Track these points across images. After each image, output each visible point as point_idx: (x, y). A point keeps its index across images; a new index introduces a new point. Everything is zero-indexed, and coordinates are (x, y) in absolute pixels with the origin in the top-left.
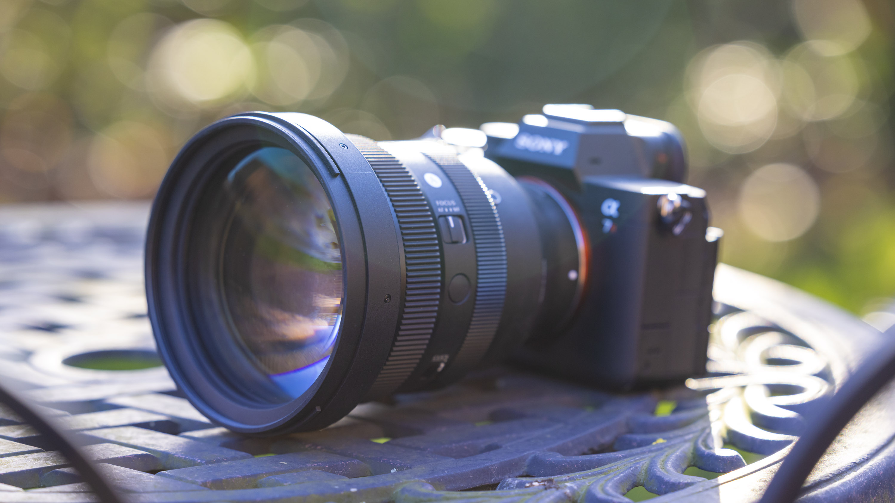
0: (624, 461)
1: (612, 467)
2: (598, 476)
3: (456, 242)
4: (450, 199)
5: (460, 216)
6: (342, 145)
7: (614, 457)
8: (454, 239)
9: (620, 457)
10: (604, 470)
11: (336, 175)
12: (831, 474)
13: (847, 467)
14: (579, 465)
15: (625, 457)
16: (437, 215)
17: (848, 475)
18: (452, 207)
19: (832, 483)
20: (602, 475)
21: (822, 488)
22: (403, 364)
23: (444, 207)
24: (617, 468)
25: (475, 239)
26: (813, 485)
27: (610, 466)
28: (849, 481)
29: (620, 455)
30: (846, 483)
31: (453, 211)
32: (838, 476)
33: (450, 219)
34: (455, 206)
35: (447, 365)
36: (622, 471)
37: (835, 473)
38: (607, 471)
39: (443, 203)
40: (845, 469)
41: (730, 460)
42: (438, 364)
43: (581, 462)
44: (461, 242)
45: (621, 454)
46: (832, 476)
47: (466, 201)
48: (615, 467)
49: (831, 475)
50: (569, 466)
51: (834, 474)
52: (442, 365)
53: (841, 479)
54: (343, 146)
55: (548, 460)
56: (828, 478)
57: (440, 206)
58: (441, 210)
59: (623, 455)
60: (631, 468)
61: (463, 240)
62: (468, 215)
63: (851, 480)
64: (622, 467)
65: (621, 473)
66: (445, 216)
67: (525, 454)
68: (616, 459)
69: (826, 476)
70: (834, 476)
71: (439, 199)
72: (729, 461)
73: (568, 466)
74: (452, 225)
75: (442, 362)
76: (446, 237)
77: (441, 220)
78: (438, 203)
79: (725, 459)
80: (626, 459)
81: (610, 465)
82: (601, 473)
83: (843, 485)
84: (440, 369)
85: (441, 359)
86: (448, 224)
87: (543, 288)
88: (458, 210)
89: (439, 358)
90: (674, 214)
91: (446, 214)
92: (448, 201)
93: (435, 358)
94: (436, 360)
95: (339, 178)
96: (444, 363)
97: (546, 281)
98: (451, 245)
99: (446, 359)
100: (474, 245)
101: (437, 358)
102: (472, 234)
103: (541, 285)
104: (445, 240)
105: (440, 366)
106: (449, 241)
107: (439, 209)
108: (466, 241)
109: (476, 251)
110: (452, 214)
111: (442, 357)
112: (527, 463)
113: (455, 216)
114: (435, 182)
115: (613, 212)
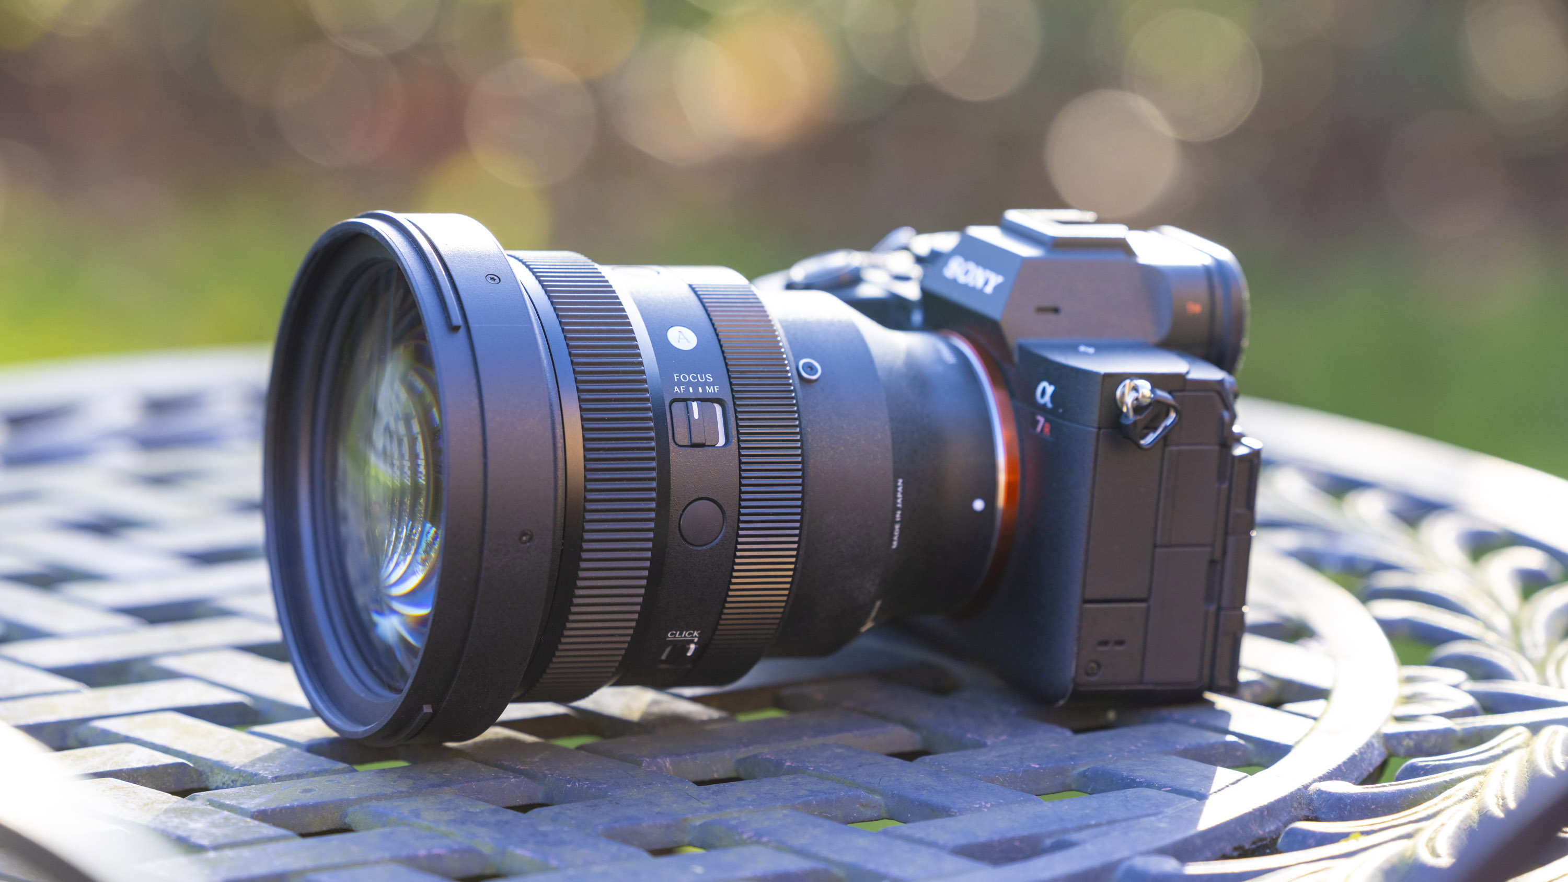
3: (701, 446)
4: (702, 372)
5: (718, 401)
6: (492, 276)
8: (696, 440)
11: (456, 329)
16: (667, 399)
18: (704, 385)
22: (599, 643)
23: (688, 385)
25: (739, 441)
31: (704, 392)
33: (696, 405)
34: (711, 384)
35: (701, 646)
39: (688, 378)
42: (685, 645)
44: (712, 445)
47: (736, 375)
52: (693, 647)
54: (491, 279)
57: (679, 383)
61: (716, 440)
62: (736, 399)
66: (686, 400)
74: (696, 416)
75: (692, 642)
77: (676, 408)
84: (689, 654)
85: (685, 636)
86: (688, 413)
87: (897, 527)
88: (716, 389)
89: (679, 635)
90: (1138, 408)
91: (688, 397)
92: (699, 375)
93: (671, 635)
94: (675, 637)
95: (462, 333)
96: (696, 643)
97: (901, 514)
98: (689, 450)
99: (696, 637)
100: (737, 450)
101: (675, 634)
102: (736, 432)
103: (894, 522)
104: (677, 440)
105: (689, 649)
106: (686, 442)
107: (676, 387)
108: (724, 443)
109: (740, 460)
110: (699, 397)
111: (685, 634)
112: (1117, 876)
113: (704, 400)
114: (685, 341)
115: (1047, 401)
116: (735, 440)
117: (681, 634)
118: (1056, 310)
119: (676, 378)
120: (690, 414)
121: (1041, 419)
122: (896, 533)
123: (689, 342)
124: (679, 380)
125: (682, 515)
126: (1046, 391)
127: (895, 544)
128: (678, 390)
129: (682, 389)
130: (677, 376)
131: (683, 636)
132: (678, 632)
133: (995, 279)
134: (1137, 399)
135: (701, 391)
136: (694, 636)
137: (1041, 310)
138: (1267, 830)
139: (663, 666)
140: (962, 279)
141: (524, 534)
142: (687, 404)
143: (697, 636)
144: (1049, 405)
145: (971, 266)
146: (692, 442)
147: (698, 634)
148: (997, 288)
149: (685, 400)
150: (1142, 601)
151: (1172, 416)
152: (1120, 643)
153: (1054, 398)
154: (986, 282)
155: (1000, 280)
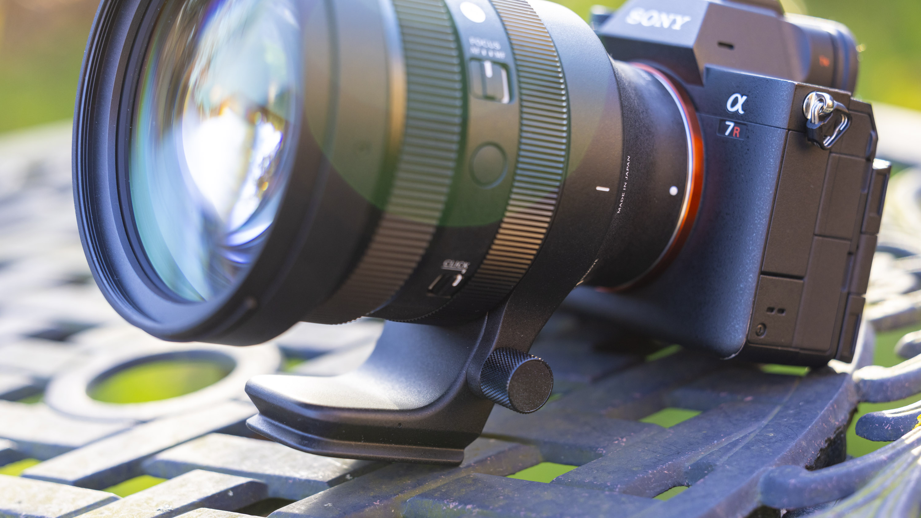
0: (894, 467)
3: (491, 98)
4: (493, 40)
5: (504, 66)
7: (874, 461)
8: (490, 92)
9: (884, 460)
15: (892, 459)
16: (467, 56)
18: (494, 50)
23: (482, 48)
24: (892, 483)
25: (521, 100)
27: (880, 482)
29: (882, 457)
31: (494, 56)
33: (488, 66)
34: (499, 51)
35: (467, 278)
39: (482, 43)
42: (453, 274)
43: (835, 478)
44: (500, 100)
47: (515, 47)
50: (821, 487)
52: (459, 278)
55: (790, 483)
57: (475, 45)
58: (475, 51)
61: (502, 96)
62: (517, 65)
66: (479, 60)
67: (754, 474)
68: (881, 465)
71: (476, 36)
74: (488, 74)
75: (459, 273)
76: (476, 87)
77: (473, 66)
78: (472, 41)
80: (894, 464)
84: (455, 284)
85: (457, 267)
86: (482, 70)
87: (623, 195)
88: (503, 55)
90: (822, 115)
91: (481, 57)
92: (488, 42)
93: (447, 263)
94: (449, 266)
96: (462, 275)
97: (627, 185)
98: (483, 101)
100: (519, 107)
101: (450, 264)
102: (517, 92)
103: (622, 191)
104: (474, 92)
105: (456, 279)
106: (481, 94)
107: (473, 48)
108: (508, 101)
109: (521, 116)
110: (490, 59)
111: (458, 264)
112: (759, 489)
113: (495, 63)
114: (475, 15)
115: (738, 107)
116: (516, 98)
117: (454, 264)
118: (731, 46)
120: (484, 71)
121: (731, 124)
122: (622, 200)
123: (478, 17)
124: (474, 43)
125: (475, 154)
127: (619, 210)
129: (477, 50)
131: (455, 266)
132: (453, 262)
133: (680, 20)
134: (822, 108)
135: (491, 55)
136: (464, 267)
137: (721, 44)
138: (840, 420)
139: (430, 295)
140: (646, 23)
142: (481, 63)
143: (467, 267)
145: (655, 14)
146: (486, 94)
147: (468, 265)
148: (684, 26)
150: (800, 278)
151: (844, 122)
152: (782, 311)
153: (744, 106)
154: (674, 22)
155: (687, 19)
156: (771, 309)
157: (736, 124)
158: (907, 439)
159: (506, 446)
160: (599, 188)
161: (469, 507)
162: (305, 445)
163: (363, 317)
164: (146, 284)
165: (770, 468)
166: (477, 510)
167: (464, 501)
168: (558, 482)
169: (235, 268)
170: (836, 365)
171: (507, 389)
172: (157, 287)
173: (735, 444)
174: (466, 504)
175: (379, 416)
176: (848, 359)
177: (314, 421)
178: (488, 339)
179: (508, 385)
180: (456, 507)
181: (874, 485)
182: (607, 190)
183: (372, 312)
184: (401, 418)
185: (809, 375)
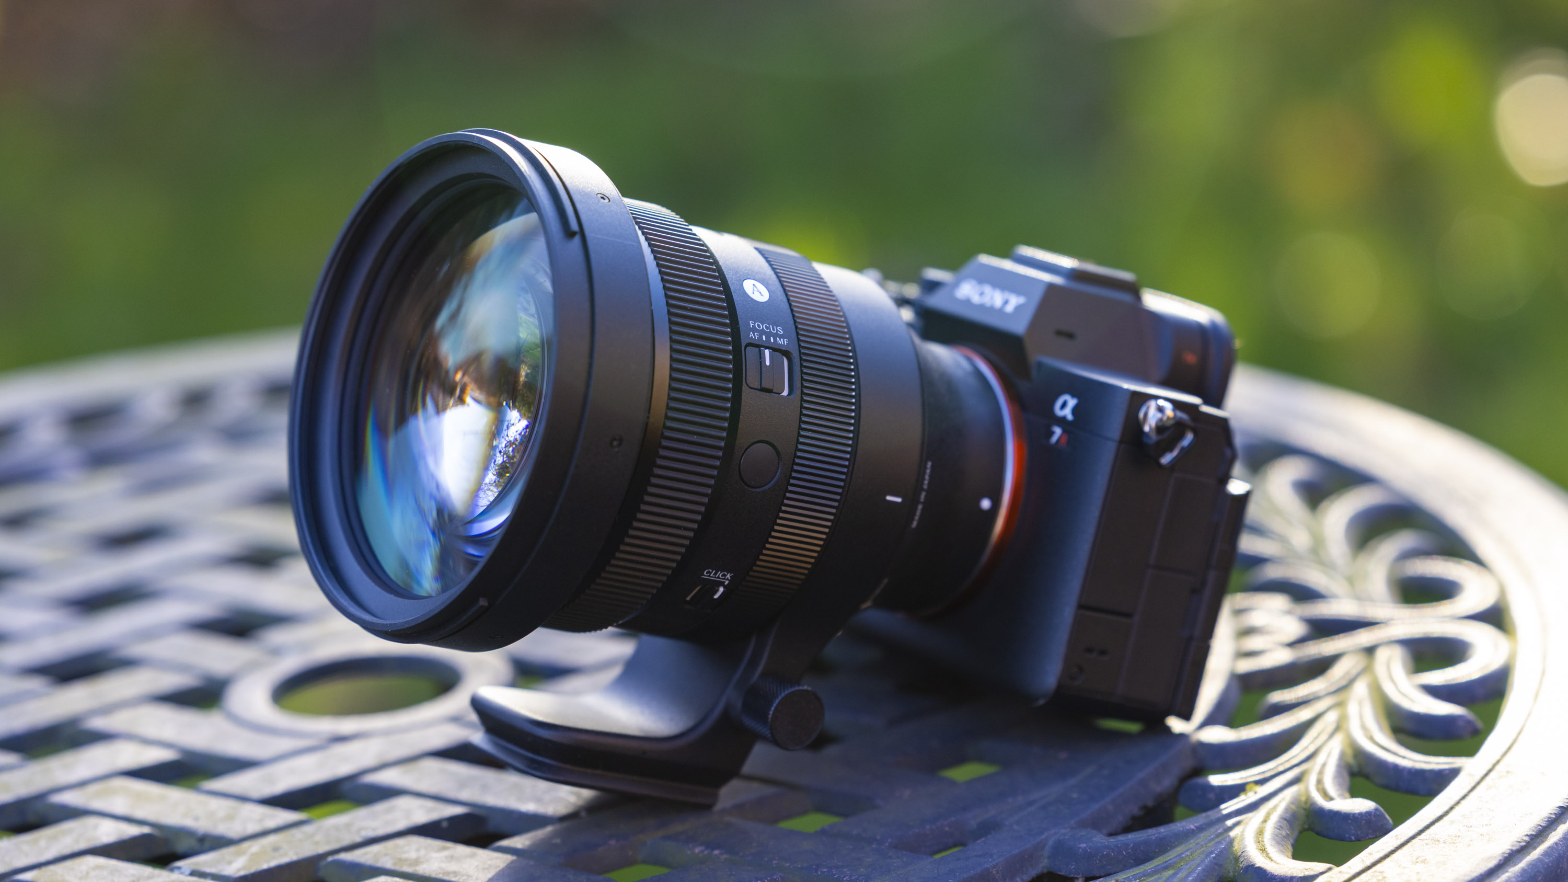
0: (1200, 838)
1: (1182, 853)
2: (1163, 874)
3: (768, 391)
4: (775, 324)
5: (786, 353)
6: (602, 196)
7: (1183, 830)
8: (765, 385)
9: (1193, 829)
10: (1170, 862)
11: (574, 235)
12: (1527, 835)
13: (1550, 818)
14: (1130, 850)
15: (1201, 829)
16: (744, 342)
17: (1554, 833)
18: (776, 336)
19: (1529, 854)
20: (1169, 870)
21: (1515, 865)
23: (762, 332)
24: (1191, 855)
25: (803, 394)
26: (1502, 862)
27: (1180, 852)
28: (1556, 844)
29: (1192, 827)
30: (1551, 848)
31: (776, 343)
32: (1538, 838)
33: (767, 353)
34: (782, 337)
35: (728, 591)
36: (1198, 861)
37: (1534, 833)
38: (1175, 863)
39: (763, 327)
40: (1548, 821)
41: (1365, 820)
42: (716, 586)
43: (1132, 845)
44: (778, 393)
45: (1193, 824)
46: (1529, 840)
47: (802, 332)
48: (1186, 853)
49: (1527, 839)
50: (1114, 854)
51: (1531, 835)
52: (721, 589)
53: (1543, 842)
54: (602, 198)
55: (1080, 848)
56: (1523, 844)
57: (754, 330)
59: (1196, 825)
60: (1212, 853)
61: (782, 389)
62: (802, 354)
63: (1559, 840)
64: (1198, 852)
65: (1198, 866)
67: (1043, 837)
68: (1187, 835)
69: (1520, 842)
70: (1531, 839)
71: (756, 318)
72: (1364, 822)
73: (1112, 854)
74: (768, 363)
75: (722, 584)
77: (751, 352)
79: (1357, 818)
80: (1202, 835)
81: (1179, 850)
82: (1166, 868)
83: (1546, 853)
84: (716, 597)
85: (718, 577)
86: (761, 358)
87: (920, 507)
88: (785, 342)
89: (714, 574)
90: (1161, 428)
91: (760, 344)
92: (771, 326)
93: (707, 573)
94: (709, 576)
95: (577, 239)
96: (725, 587)
97: (926, 496)
98: (758, 393)
99: (727, 579)
100: (800, 402)
101: (711, 573)
102: (800, 385)
103: (918, 502)
104: (748, 382)
105: (718, 590)
106: (757, 385)
107: (751, 333)
108: (787, 394)
109: (801, 412)
110: (771, 346)
111: (720, 574)
112: (1047, 852)
113: (775, 350)
114: (759, 293)
115: (1067, 413)
116: (798, 392)
117: (715, 574)
118: (1070, 336)
119: (751, 324)
120: (763, 359)
121: (1058, 431)
122: (918, 513)
123: (762, 295)
124: (754, 326)
125: (743, 453)
126: (1065, 407)
127: (915, 524)
128: (753, 336)
129: (756, 336)
130: (752, 323)
131: (717, 576)
132: (714, 571)
133: (1014, 301)
134: (1161, 420)
135: (772, 341)
136: (726, 578)
137: (1060, 333)
139: (686, 607)
140: (976, 299)
141: (614, 439)
142: (760, 350)
143: (729, 578)
144: (1070, 417)
145: (988, 289)
146: (763, 386)
147: (730, 577)
148: (1018, 308)
149: (758, 346)
150: (1128, 615)
151: (1189, 438)
152: (1103, 652)
153: (1075, 411)
154: (1006, 302)
155: (1021, 300)
156: (1089, 650)
157: (1065, 431)
158: (1226, 808)
159: (768, 790)
160: (889, 498)
161: (716, 852)
162: (534, 769)
163: (610, 629)
164: (366, 572)
165: (1063, 831)
166: (725, 856)
167: (711, 846)
168: (823, 832)
169: (471, 562)
170: (1176, 724)
171: (769, 720)
172: (379, 578)
173: (1030, 804)
174: (713, 849)
175: (620, 742)
176: (1186, 715)
177: (547, 742)
178: (753, 663)
179: (770, 716)
180: (702, 852)
181: (1172, 855)
182: (899, 500)
183: (620, 622)
184: (647, 746)
185: (1141, 734)
